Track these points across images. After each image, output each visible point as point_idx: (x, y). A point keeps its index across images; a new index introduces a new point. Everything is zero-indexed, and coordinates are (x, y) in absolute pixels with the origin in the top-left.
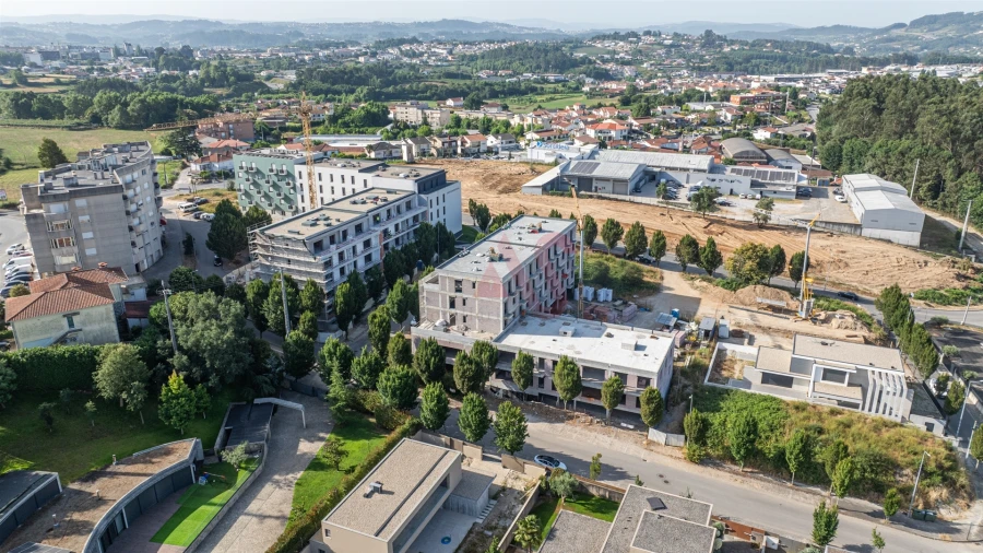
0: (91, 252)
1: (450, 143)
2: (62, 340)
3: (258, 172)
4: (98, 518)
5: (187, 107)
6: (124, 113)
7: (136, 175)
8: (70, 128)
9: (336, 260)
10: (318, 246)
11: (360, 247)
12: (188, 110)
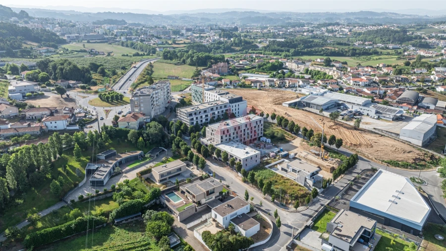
0: (142, 109)
1: (282, 83)
2: (126, 127)
3: (197, 91)
4: (119, 159)
5: (212, 59)
6: (192, 60)
7: (159, 91)
8: (175, 64)
9: (195, 119)
10: (191, 115)
11: (204, 116)
12: (212, 60)
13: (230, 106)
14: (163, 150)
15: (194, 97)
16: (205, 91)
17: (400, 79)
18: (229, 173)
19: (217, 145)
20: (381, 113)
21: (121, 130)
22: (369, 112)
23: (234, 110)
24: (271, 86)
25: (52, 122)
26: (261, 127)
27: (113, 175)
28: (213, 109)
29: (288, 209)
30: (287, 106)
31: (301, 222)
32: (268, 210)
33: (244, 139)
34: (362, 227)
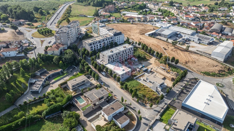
0: (62, 41)
1: (145, 19)
2: (52, 54)
3: (95, 27)
4: (48, 75)
5: (105, 2)
6: (94, 3)
7: (72, 28)
9: (93, 47)
10: (91, 44)
11: (99, 45)
12: (105, 3)
13: (114, 38)
14: (75, 68)
15: (93, 30)
16: (100, 28)
17: (212, 15)
18: (113, 82)
19: (106, 65)
20: (201, 40)
21: (49, 56)
22: (194, 40)
23: (117, 40)
24: (139, 21)
25: (7, 52)
26: (132, 52)
27: (45, 86)
28: (104, 40)
29: (146, 107)
30: (148, 35)
31: (154, 116)
32: (135, 108)
33: (122, 59)
34: (189, 122)
